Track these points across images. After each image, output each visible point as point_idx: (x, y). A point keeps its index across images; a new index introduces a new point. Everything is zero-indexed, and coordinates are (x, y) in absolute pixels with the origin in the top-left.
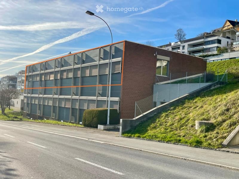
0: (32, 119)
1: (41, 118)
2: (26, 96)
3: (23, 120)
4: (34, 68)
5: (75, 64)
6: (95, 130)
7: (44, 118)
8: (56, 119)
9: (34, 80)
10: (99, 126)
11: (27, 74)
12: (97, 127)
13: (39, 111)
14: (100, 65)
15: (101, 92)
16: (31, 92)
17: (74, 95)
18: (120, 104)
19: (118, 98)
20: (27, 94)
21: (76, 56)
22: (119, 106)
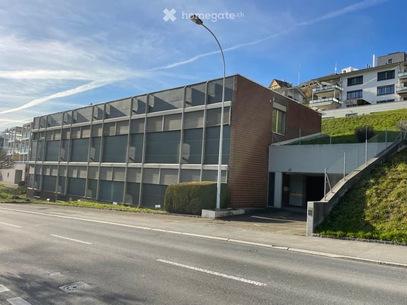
0: (50, 201)
1: (64, 198)
2: (34, 165)
3: (31, 201)
4: (50, 121)
5: (133, 113)
6: (196, 218)
7: (71, 199)
8: (95, 200)
9: (50, 139)
10: (204, 212)
11: (36, 130)
12: (200, 214)
13: (60, 187)
14: (186, 114)
15: (187, 157)
16: (43, 158)
17: (130, 161)
18: (228, 176)
19: (227, 165)
20: (36, 161)
21: (135, 101)
22: (228, 178)
